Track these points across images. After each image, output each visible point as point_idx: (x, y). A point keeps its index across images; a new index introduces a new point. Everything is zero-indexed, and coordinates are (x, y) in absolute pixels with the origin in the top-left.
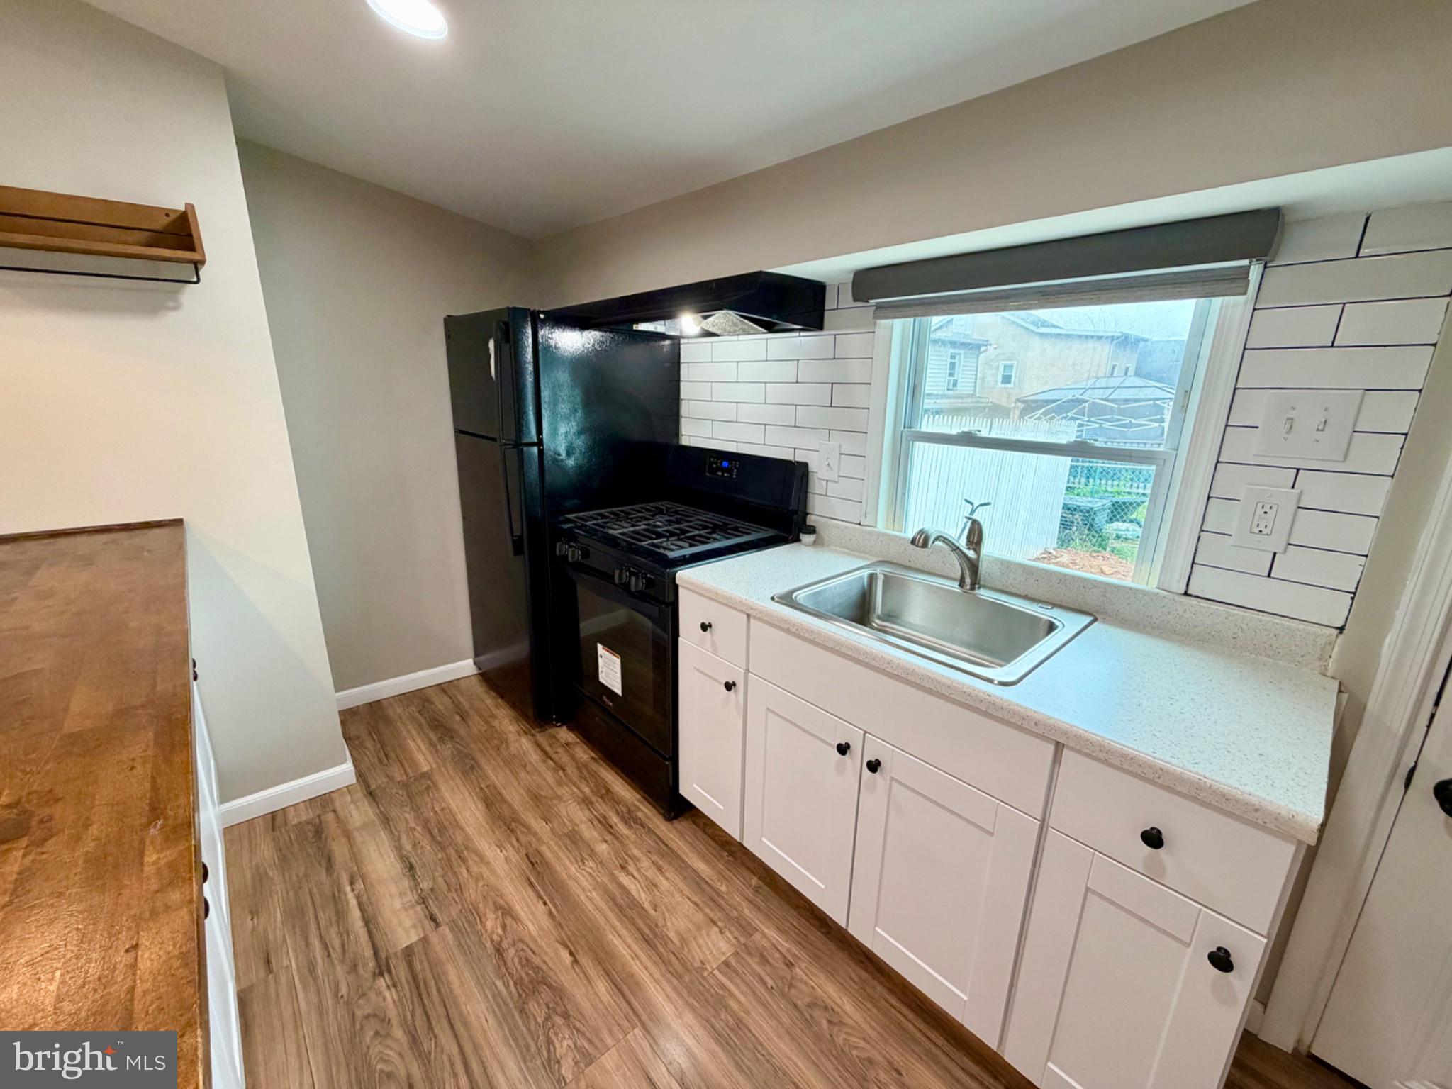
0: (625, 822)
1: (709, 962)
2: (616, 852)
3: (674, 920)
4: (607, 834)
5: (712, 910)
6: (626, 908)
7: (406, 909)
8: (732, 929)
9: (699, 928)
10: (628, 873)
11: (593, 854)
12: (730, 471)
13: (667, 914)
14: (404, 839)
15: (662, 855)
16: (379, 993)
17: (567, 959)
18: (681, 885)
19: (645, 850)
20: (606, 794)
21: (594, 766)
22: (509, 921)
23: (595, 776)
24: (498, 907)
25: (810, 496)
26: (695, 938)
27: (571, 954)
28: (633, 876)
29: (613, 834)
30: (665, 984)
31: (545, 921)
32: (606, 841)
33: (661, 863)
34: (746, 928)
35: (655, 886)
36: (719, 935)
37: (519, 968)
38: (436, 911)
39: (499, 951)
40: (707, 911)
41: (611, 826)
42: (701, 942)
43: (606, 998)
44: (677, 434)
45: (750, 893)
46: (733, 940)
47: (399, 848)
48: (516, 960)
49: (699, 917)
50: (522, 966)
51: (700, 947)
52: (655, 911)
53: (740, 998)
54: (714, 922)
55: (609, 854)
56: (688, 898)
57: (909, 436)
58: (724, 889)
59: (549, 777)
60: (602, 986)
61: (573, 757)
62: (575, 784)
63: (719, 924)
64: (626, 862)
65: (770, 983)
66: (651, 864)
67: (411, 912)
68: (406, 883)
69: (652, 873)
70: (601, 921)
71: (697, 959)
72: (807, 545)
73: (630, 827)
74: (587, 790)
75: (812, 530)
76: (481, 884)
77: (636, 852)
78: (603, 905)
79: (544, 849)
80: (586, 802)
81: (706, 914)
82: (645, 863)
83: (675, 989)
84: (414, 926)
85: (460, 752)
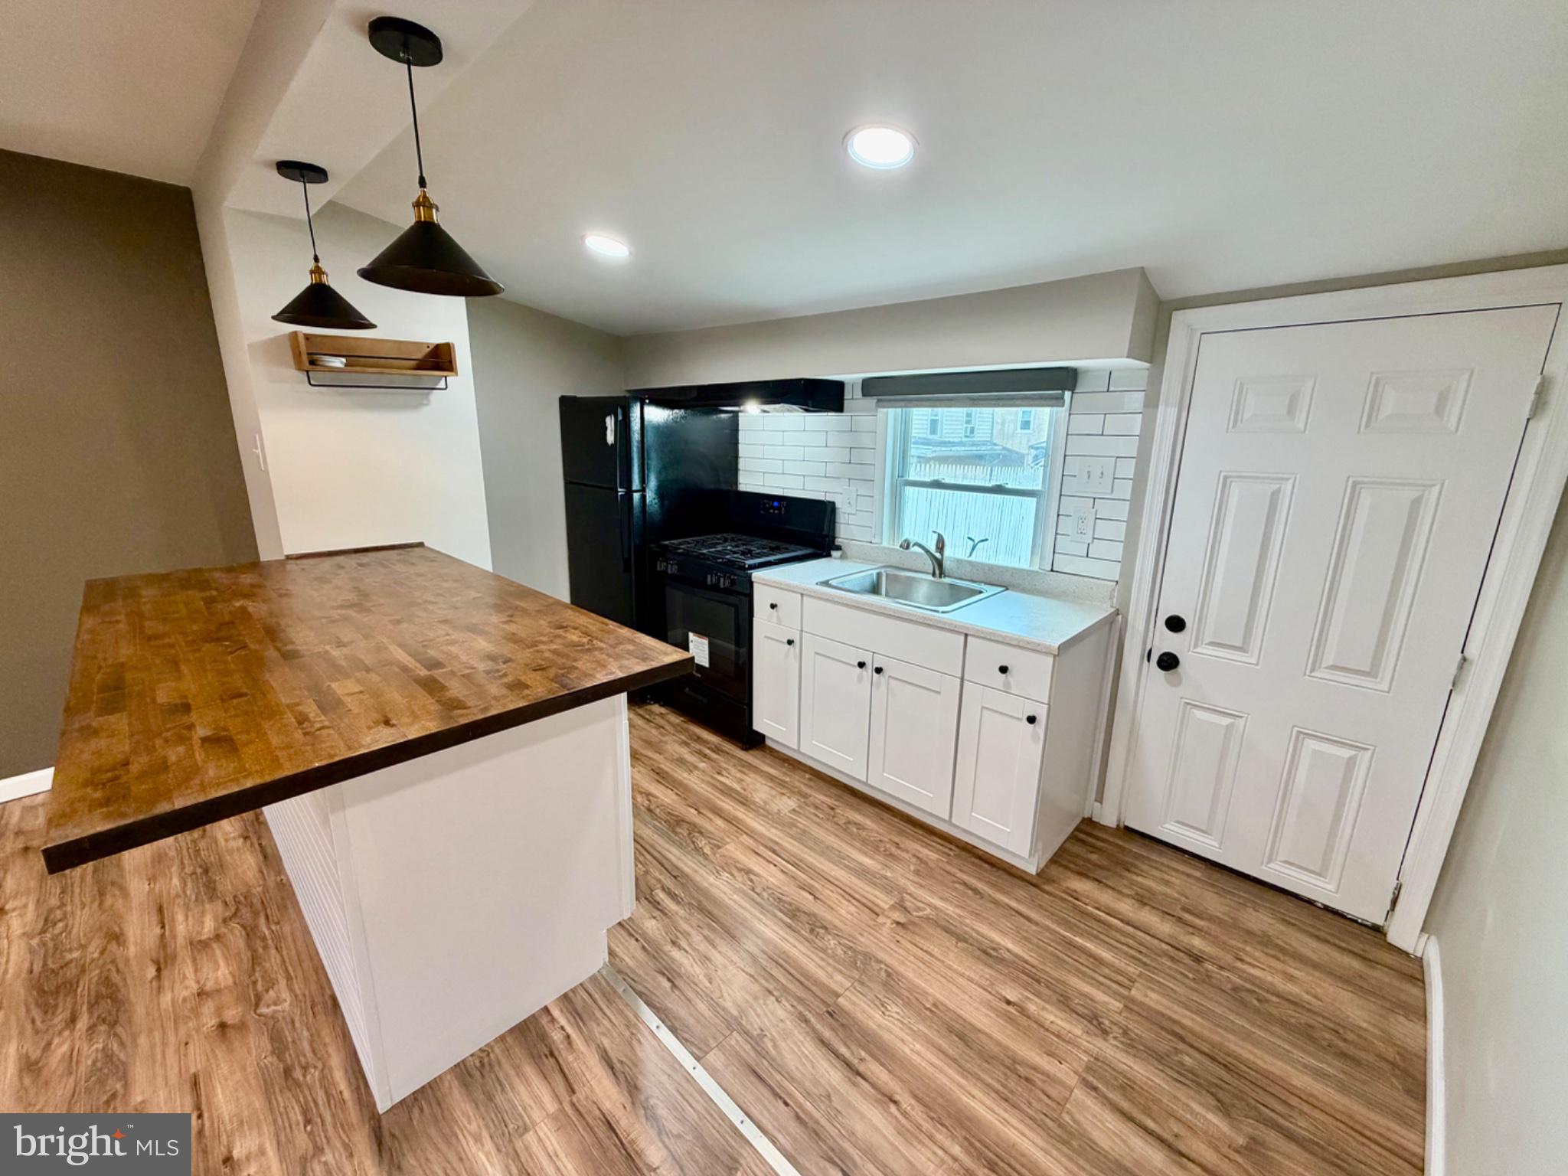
0: (713, 751)
1: (783, 810)
2: (712, 767)
3: (758, 794)
4: (704, 758)
5: (781, 789)
6: (727, 791)
8: (796, 796)
9: (774, 797)
11: (696, 768)
12: (779, 509)
13: (752, 792)
15: (743, 766)
17: (694, 812)
18: (761, 780)
19: (732, 765)
20: (699, 739)
21: (686, 726)
23: (687, 730)
25: (837, 525)
26: (772, 801)
27: (696, 810)
28: (726, 777)
29: (708, 758)
30: (758, 820)
31: (675, 797)
32: (704, 762)
33: (744, 771)
34: (805, 796)
35: (742, 780)
36: (788, 799)
39: (649, 810)
40: (779, 789)
41: (705, 755)
42: (776, 802)
43: (723, 826)
44: (736, 483)
45: (806, 782)
46: (797, 801)
49: (774, 792)
51: (776, 804)
52: (745, 791)
53: (803, 822)
54: (783, 794)
55: (708, 768)
56: (765, 785)
57: (901, 481)
58: (788, 779)
59: (654, 731)
60: (720, 822)
61: (668, 721)
62: (674, 735)
63: (787, 794)
64: (720, 771)
65: (821, 816)
69: (739, 775)
70: (712, 797)
71: (775, 810)
72: (835, 558)
73: (719, 755)
74: (683, 737)
75: (839, 548)
77: (726, 766)
78: (709, 789)
79: (663, 766)
80: (685, 744)
81: (778, 791)
82: (735, 771)
83: (764, 821)
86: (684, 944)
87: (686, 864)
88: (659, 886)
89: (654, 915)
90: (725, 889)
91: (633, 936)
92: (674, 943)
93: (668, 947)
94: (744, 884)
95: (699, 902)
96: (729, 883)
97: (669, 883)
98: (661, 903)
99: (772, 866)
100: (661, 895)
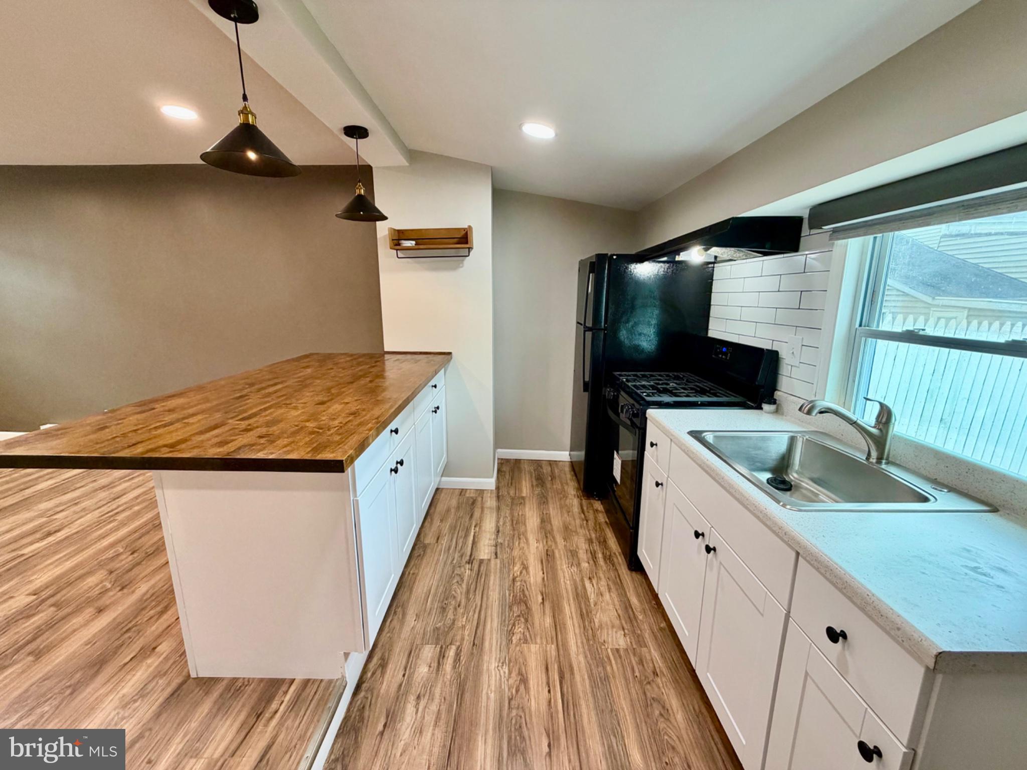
0: (605, 558)
1: (608, 643)
2: (591, 572)
3: (602, 615)
4: (591, 560)
5: (626, 623)
6: (580, 596)
7: (489, 546)
8: (632, 638)
9: (613, 627)
10: (591, 582)
11: (579, 565)
13: (599, 610)
14: (501, 520)
15: (615, 583)
16: (465, 569)
17: (540, 600)
18: (617, 603)
19: (607, 577)
20: (603, 542)
21: (604, 526)
22: (524, 572)
23: (602, 530)
24: (523, 564)
25: (780, 376)
26: (608, 629)
27: (543, 599)
28: (593, 584)
29: (594, 562)
30: (579, 637)
31: (539, 580)
32: (589, 563)
33: (612, 587)
34: (640, 641)
35: (601, 595)
36: (623, 636)
37: (518, 591)
38: (499, 552)
39: (514, 580)
40: (623, 622)
41: (596, 558)
42: (610, 632)
43: (547, 625)
44: (707, 329)
45: (655, 629)
46: (629, 643)
47: (498, 522)
48: (519, 587)
49: (617, 622)
50: (520, 591)
51: (608, 634)
52: (595, 606)
53: (615, 667)
54: (623, 629)
55: (587, 569)
56: (616, 611)
58: (641, 617)
59: (578, 522)
60: (548, 621)
61: (596, 518)
62: (589, 530)
63: (626, 631)
64: (593, 577)
65: (637, 674)
66: (606, 584)
67: (490, 548)
68: (493, 537)
69: (604, 589)
70: (565, 595)
71: (603, 639)
73: (606, 563)
74: (593, 536)
75: (773, 401)
76: (521, 551)
77: (602, 575)
78: (569, 588)
79: (556, 552)
80: (590, 541)
81: (621, 623)
82: (603, 583)
83: (582, 643)
84: (488, 553)
85: (542, 493)
86: (422, 703)
87: (491, 639)
88: (458, 644)
89: (432, 665)
90: (493, 682)
91: (405, 670)
92: (419, 697)
93: (412, 698)
94: (509, 689)
95: (466, 677)
96: (500, 679)
97: (466, 646)
98: (446, 658)
99: (547, 689)
100: (451, 653)
